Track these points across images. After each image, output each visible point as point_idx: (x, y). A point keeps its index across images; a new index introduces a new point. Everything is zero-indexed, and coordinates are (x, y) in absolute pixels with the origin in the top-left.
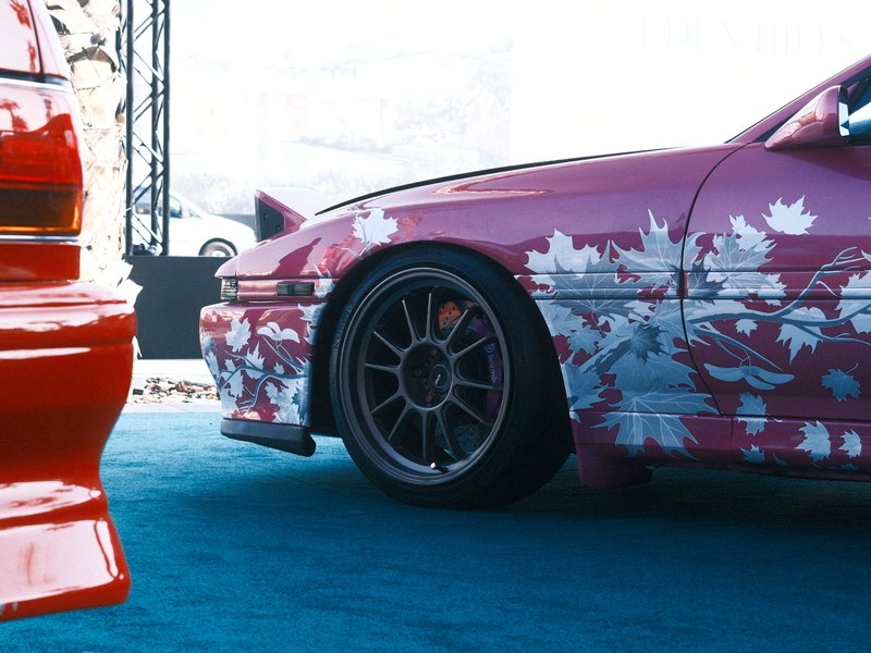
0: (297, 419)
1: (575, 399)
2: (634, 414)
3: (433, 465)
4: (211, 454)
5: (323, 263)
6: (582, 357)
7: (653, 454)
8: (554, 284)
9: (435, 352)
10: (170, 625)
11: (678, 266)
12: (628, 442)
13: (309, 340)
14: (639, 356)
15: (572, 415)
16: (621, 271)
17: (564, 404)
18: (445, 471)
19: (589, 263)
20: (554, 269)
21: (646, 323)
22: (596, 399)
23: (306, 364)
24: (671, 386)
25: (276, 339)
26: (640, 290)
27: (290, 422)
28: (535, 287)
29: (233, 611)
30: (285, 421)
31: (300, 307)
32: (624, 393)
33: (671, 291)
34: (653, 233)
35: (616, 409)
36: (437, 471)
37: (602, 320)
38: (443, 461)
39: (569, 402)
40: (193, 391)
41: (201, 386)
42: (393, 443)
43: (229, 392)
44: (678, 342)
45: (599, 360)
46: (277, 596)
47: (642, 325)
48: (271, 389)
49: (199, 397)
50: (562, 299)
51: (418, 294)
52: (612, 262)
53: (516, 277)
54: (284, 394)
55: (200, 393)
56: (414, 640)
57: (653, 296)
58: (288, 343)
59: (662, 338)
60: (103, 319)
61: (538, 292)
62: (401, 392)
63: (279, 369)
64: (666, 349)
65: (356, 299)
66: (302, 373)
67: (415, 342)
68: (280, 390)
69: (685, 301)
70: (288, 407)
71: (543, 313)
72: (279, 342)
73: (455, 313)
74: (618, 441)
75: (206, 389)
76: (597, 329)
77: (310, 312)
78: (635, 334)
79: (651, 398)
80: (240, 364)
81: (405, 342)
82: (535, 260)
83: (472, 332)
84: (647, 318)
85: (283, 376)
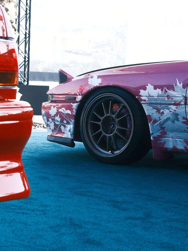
0: (70, 137)
1: (153, 134)
2: (170, 139)
3: (110, 152)
4: (43, 145)
5: (78, 91)
6: (155, 121)
7: (175, 150)
8: (148, 99)
9: (111, 118)
10: (36, 199)
11: (185, 95)
12: (168, 147)
13: (74, 114)
14: (172, 122)
15: (152, 138)
16: (168, 96)
17: (149, 135)
18: (113, 153)
19: (158, 94)
20: (148, 95)
21: (175, 112)
22: (159, 134)
23: (73, 121)
24: (181, 131)
25: (64, 113)
26: (173, 102)
27: (68, 137)
28: (142, 100)
29: (54, 195)
30: (66, 137)
31: (72, 104)
32: (167, 133)
33: (182, 103)
34: (178, 85)
35: (165, 137)
36: (111, 153)
37: (162, 111)
38: (113, 150)
39: (151, 135)
40: (36, 125)
41: (38, 124)
42: (98, 145)
43: (50, 128)
44: (184, 118)
45: (160, 123)
46: (66, 191)
47: (173, 113)
48: (62, 128)
49: (38, 127)
50: (150, 104)
51: (107, 101)
52: (165, 94)
53: (136, 97)
54: (66, 129)
55: (38, 126)
56: (108, 206)
57: (177, 104)
58: (68, 114)
59: (179, 117)
60: (23, 112)
61: (143, 102)
62: (101, 130)
63: (65, 122)
64: (180, 120)
65: (88, 102)
66: (72, 123)
67: (105, 115)
68: (65, 128)
69: (187, 106)
70: (67, 133)
71: (144, 108)
72: (65, 114)
73: (118, 107)
74: (165, 147)
75: (40, 125)
76: (160, 113)
77: (75, 106)
78: (171, 115)
79: (175, 134)
80: (53, 120)
81: (102, 115)
82: (142, 92)
83: (122, 113)
84: (175, 111)
85: (66, 124)
